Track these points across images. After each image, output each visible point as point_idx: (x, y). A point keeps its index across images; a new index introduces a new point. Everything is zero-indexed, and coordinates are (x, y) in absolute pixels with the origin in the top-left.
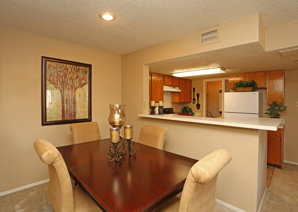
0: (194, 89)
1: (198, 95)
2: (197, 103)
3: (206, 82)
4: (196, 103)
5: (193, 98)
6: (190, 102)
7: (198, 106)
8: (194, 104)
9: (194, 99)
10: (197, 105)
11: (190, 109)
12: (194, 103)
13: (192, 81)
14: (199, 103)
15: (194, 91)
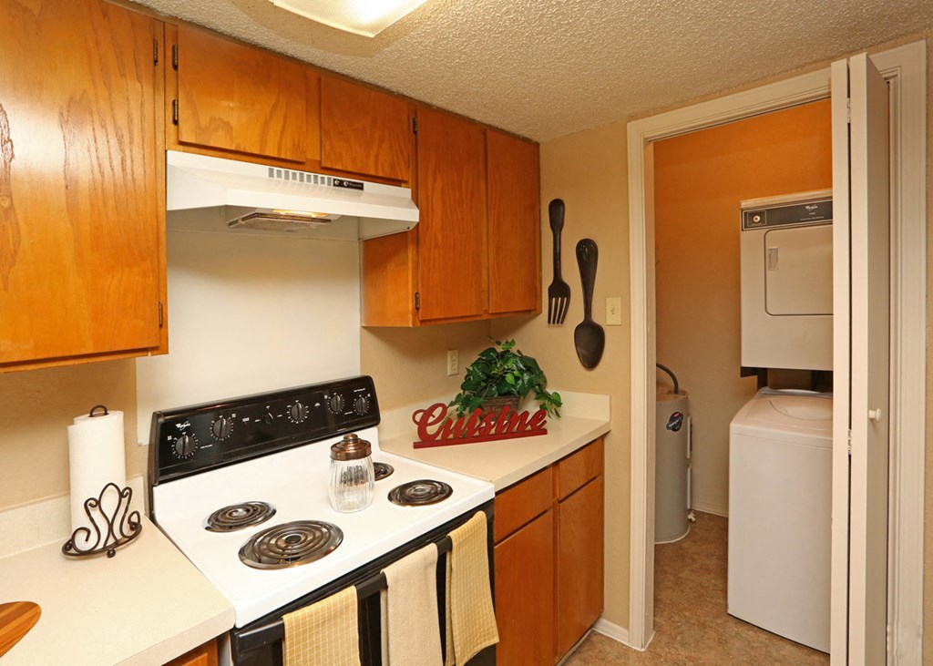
0: (557, 206)
1: (587, 254)
2: (581, 319)
3: (647, 141)
4: (576, 315)
5: (548, 279)
6: (532, 312)
7: (591, 344)
8: (556, 330)
9: (560, 289)
10: (579, 328)
11: (531, 366)
12: (558, 317)
13: (541, 146)
14: (596, 318)
15: (557, 225)
